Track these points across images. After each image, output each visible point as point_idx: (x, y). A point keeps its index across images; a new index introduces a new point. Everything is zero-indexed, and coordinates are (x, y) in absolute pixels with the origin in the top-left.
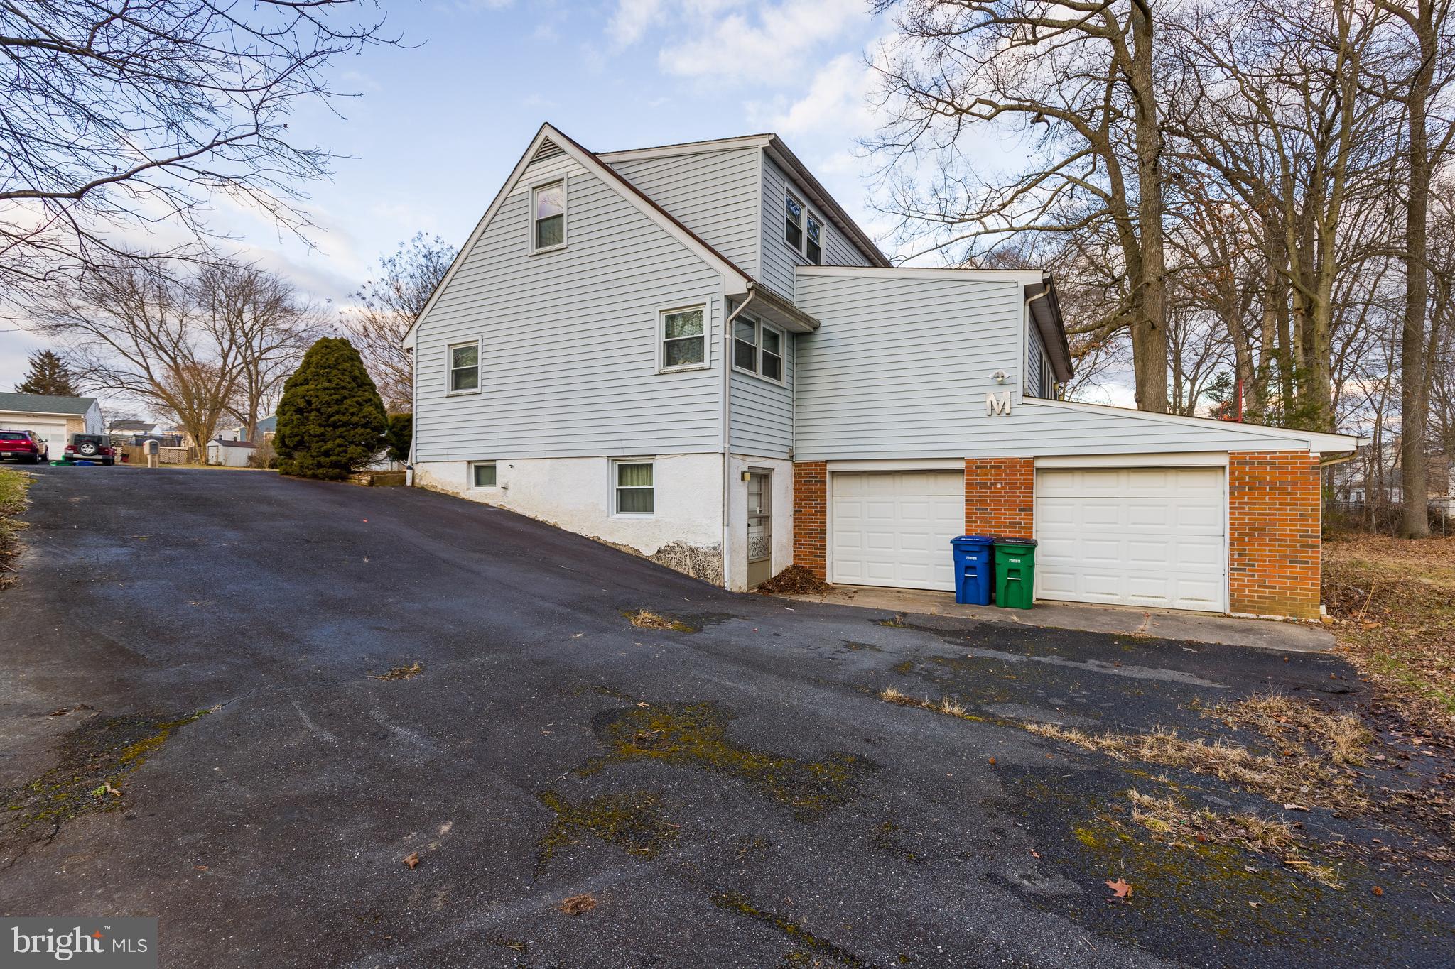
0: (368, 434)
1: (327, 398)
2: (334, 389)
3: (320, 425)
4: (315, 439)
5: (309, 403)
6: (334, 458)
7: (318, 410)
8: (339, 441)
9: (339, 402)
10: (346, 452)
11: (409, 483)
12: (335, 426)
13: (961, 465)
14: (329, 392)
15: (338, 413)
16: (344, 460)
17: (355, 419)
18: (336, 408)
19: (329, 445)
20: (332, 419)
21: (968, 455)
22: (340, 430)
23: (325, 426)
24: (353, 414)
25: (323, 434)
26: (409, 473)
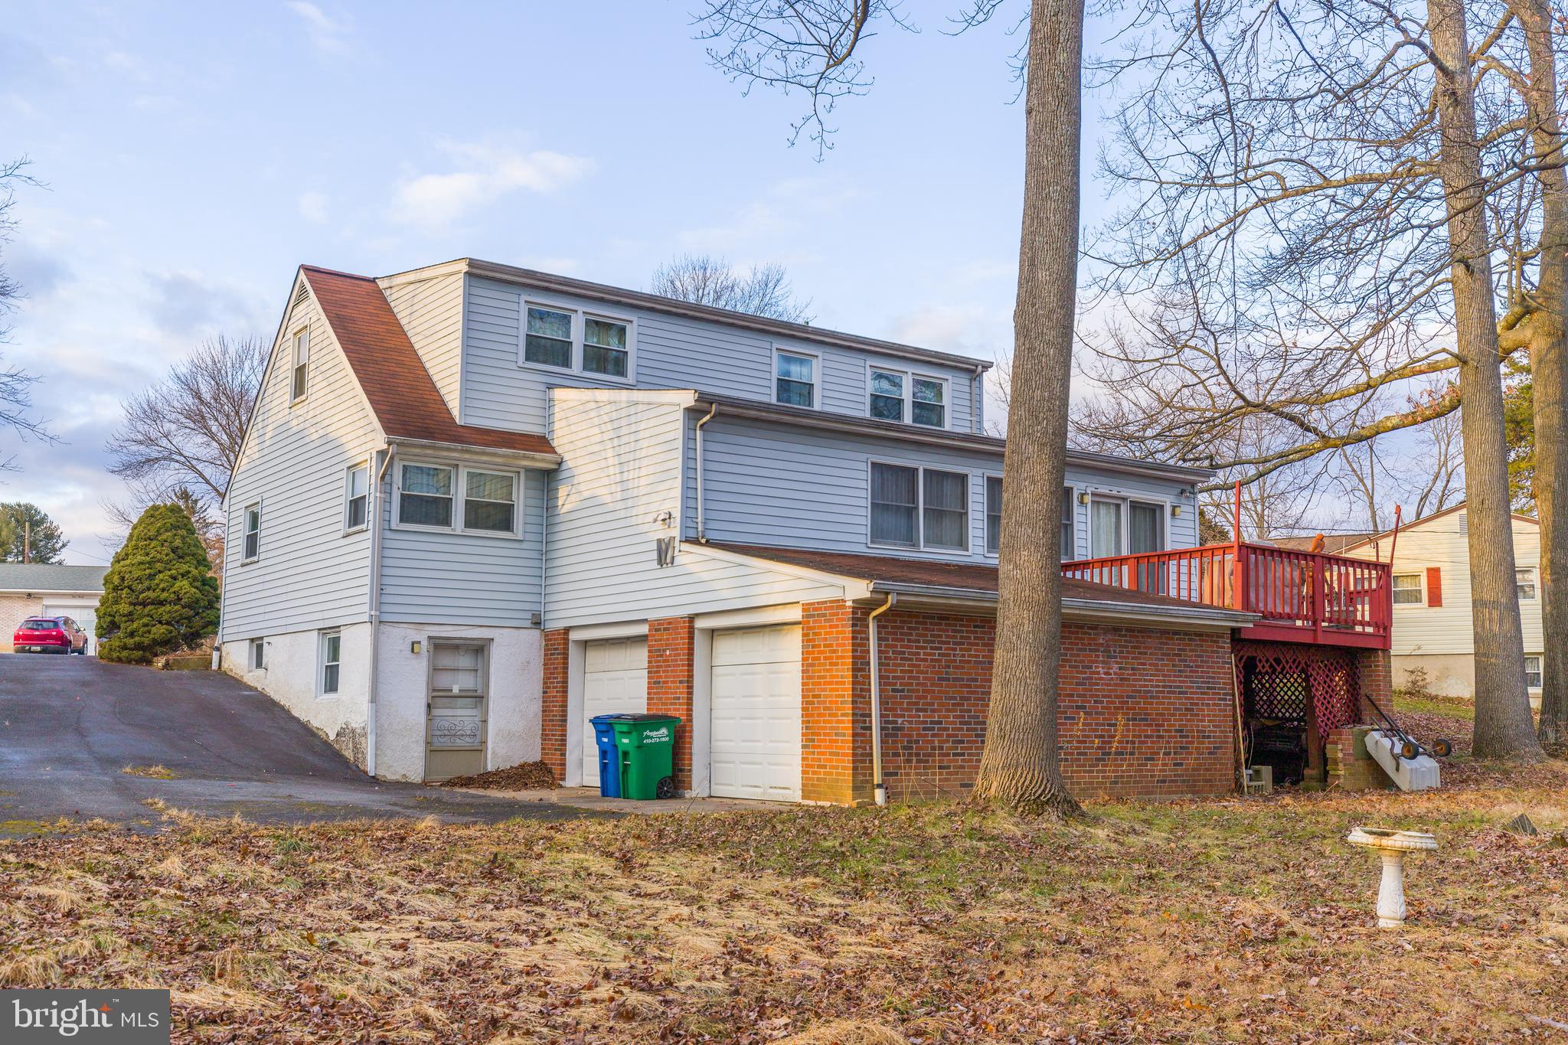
0: (176, 611)
1: (139, 573)
2: (149, 563)
3: (131, 604)
4: (124, 619)
5: (123, 579)
6: (137, 639)
7: (130, 587)
8: (145, 620)
9: (151, 577)
10: (149, 632)
11: (215, 666)
12: (144, 604)
13: (644, 629)
14: (143, 567)
15: (149, 589)
16: (146, 641)
17: (165, 595)
18: (147, 583)
19: (135, 625)
20: (141, 596)
21: (652, 616)
22: (149, 608)
23: (135, 605)
24: (163, 590)
25: (130, 614)
26: (215, 655)
